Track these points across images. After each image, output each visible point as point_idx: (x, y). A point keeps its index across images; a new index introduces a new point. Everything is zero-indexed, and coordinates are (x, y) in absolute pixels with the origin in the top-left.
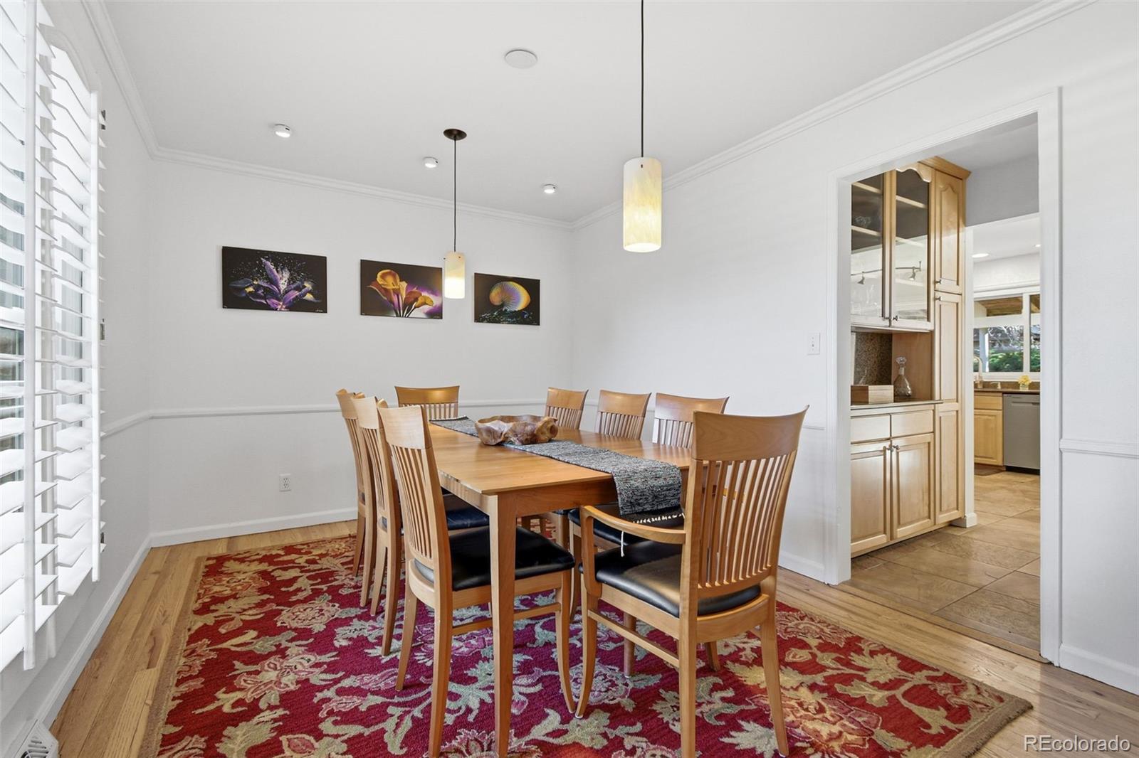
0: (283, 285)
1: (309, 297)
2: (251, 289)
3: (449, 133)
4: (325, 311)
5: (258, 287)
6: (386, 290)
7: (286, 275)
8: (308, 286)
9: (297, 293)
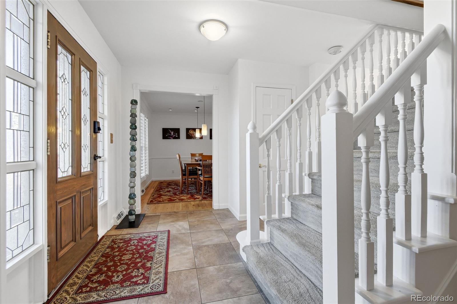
0: (172, 134)
1: (177, 136)
2: (167, 135)
3: (196, 107)
4: (180, 139)
5: (168, 135)
6: (191, 134)
7: (173, 132)
8: (177, 134)
9: (175, 136)
